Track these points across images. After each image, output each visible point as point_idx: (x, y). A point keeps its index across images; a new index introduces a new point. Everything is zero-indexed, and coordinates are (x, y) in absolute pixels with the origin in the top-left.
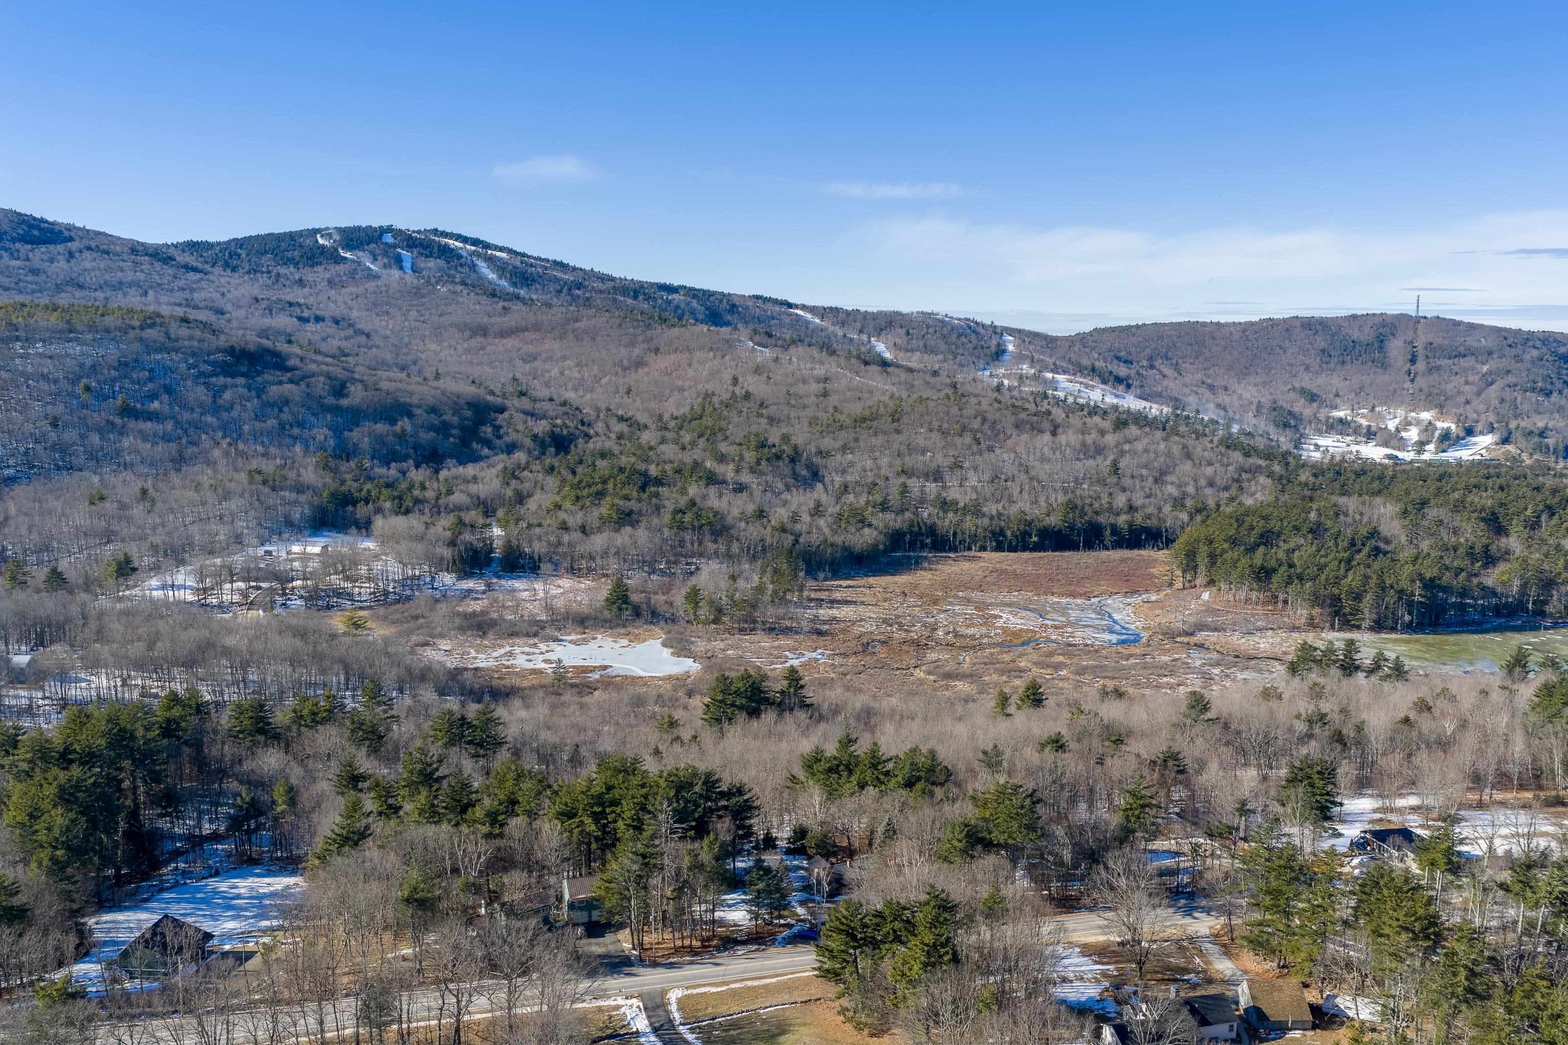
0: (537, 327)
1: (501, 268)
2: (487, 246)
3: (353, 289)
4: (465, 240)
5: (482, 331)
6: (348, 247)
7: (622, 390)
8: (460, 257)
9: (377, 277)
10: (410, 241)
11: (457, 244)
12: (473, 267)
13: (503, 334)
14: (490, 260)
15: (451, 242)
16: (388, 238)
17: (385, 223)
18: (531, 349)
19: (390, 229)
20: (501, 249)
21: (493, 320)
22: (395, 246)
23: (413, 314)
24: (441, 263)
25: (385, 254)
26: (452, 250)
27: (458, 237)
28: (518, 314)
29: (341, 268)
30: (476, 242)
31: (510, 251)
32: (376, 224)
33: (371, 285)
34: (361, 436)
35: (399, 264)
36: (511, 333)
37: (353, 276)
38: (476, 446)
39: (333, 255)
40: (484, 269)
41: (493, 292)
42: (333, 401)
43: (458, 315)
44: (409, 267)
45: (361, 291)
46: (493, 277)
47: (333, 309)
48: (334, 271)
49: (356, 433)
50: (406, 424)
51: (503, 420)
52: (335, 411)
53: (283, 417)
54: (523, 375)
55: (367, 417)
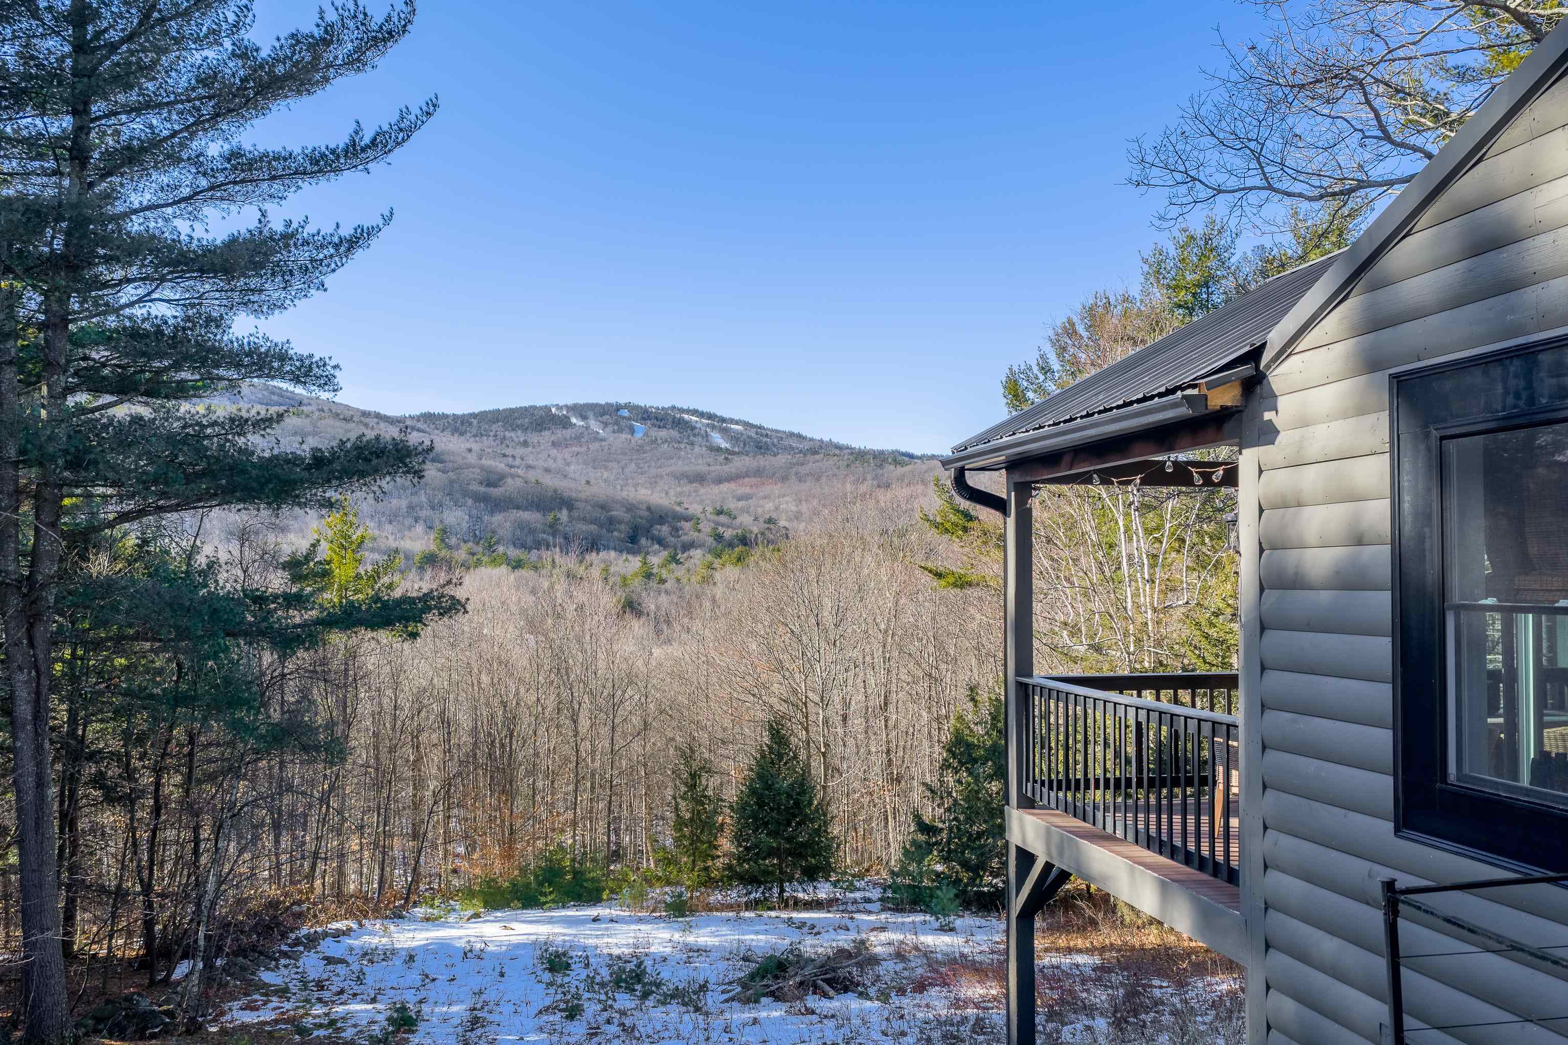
0: (758, 472)
2: (723, 420)
3: (576, 449)
4: (702, 415)
5: (699, 479)
6: (581, 418)
8: (693, 428)
9: (603, 440)
10: (646, 415)
11: (694, 418)
12: (706, 437)
13: (719, 481)
14: (724, 431)
15: (686, 417)
16: (625, 413)
17: (622, 401)
18: (747, 490)
19: (627, 406)
20: (737, 423)
21: (712, 468)
22: (629, 419)
23: (632, 466)
24: (674, 433)
25: (616, 423)
26: (687, 423)
27: (695, 412)
28: (740, 463)
29: (568, 433)
30: (710, 416)
31: (747, 424)
32: (614, 402)
33: (595, 446)
35: (632, 431)
36: (730, 479)
37: (578, 438)
38: (643, 541)
39: (564, 423)
40: (718, 439)
41: (719, 449)
42: (483, 489)
43: (680, 466)
44: (639, 435)
45: (583, 449)
46: (724, 445)
47: (550, 464)
48: (560, 434)
49: (498, 518)
50: (564, 515)
51: (687, 525)
52: (480, 498)
53: (415, 499)
54: (732, 505)
55: (518, 507)
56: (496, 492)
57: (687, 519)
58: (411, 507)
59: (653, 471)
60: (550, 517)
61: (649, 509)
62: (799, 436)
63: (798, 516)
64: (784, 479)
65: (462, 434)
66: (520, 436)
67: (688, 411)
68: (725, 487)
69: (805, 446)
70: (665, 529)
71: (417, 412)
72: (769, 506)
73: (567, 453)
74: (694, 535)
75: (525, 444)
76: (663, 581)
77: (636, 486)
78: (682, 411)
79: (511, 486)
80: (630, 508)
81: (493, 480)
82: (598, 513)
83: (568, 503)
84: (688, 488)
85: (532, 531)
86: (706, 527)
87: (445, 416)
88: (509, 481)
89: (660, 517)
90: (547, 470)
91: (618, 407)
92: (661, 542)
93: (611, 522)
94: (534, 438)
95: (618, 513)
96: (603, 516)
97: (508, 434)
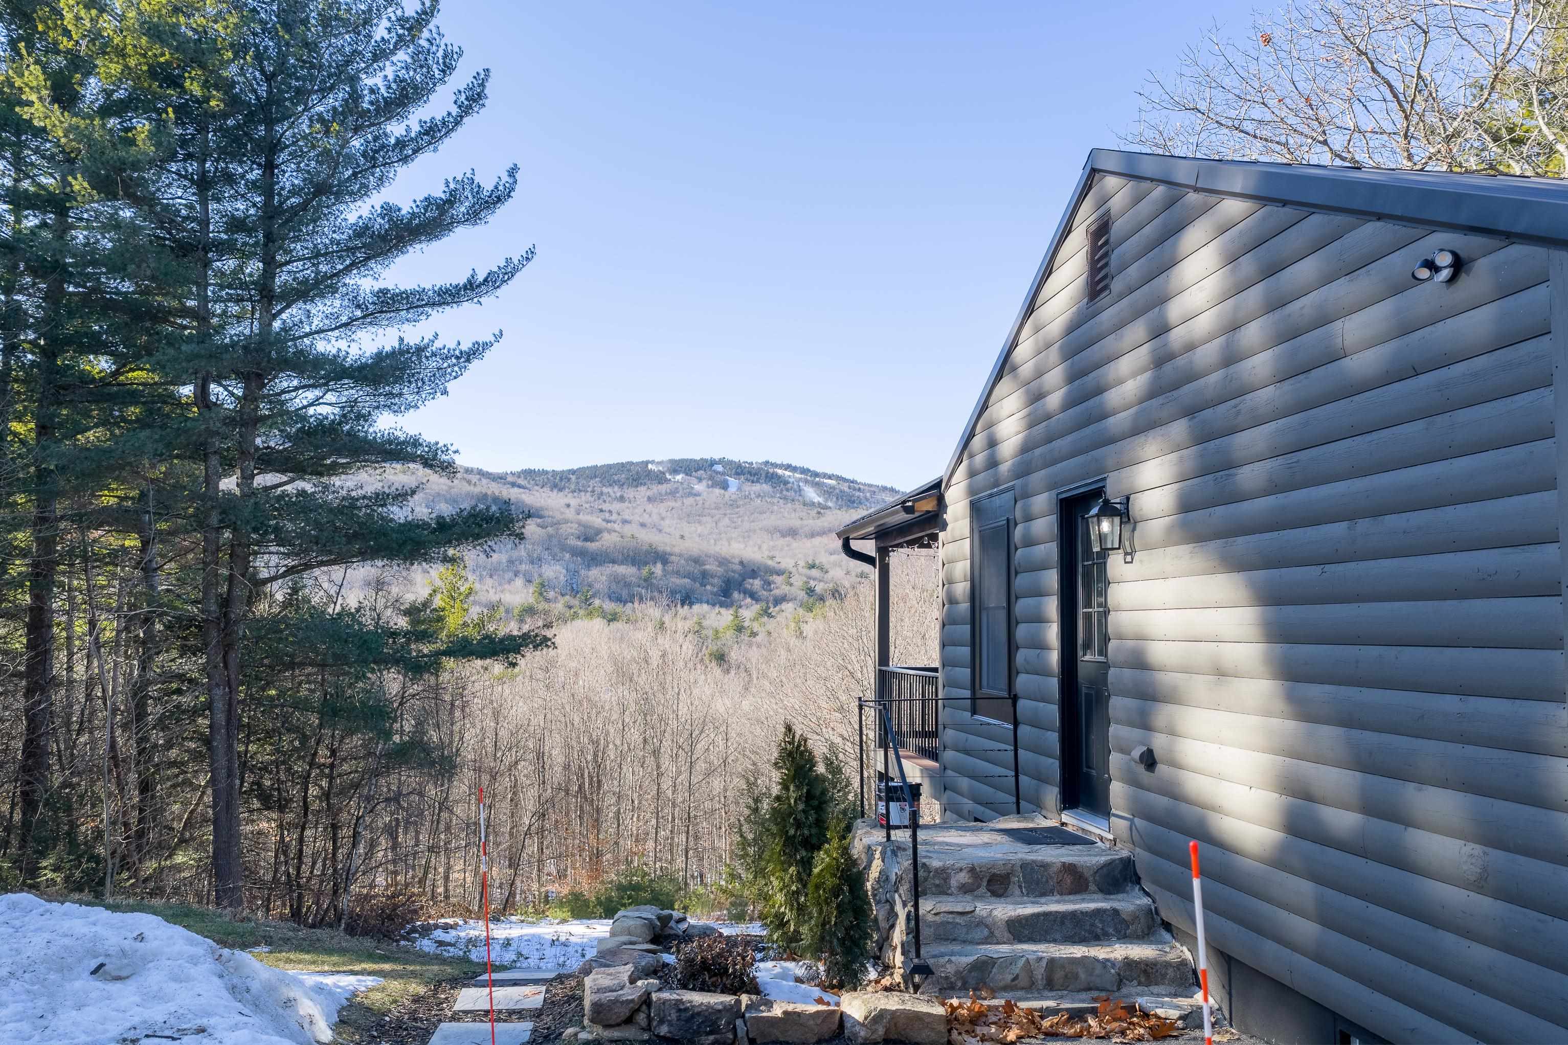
1: (828, 492)
2: (816, 475)
3: (671, 504)
4: (794, 469)
5: (792, 533)
6: (677, 473)
8: (786, 483)
9: (698, 494)
10: (739, 470)
11: (787, 473)
12: (800, 490)
13: (812, 535)
14: (817, 485)
15: (780, 472)
16: (719, 468)
17: (717, 457)
19: (721, 461)
20: (830, 477)
21: (805, 522)
22: (723, 474)
23: (726, 521)
24: (766, 487)
25: (711, 478)
26: (779, 477)
27: (788, 467)
29: (664, 488)
30: (804, 471)
31: (839, 478)
32: (707, 456)
33: (690, 501)
35: (725, 486)
37: (674, 493)
38: (736, 595)
39: (660, 478)
40: (811, 494)
41: (813, 504)
42: (580, 543)
43: (771, 520)
44: (733, 489)
45: (678, 504)
46: (817, 499)
47: (646, 518)
48: (656, 489)
49: (594, 573)
50: (658, 569)
51: (778, 579)
52: (577, 553)
53: (515, 554)
55: (614, 562)
56: (592, 546)
57: (779, 573)
58: (511, 562)
59: (747, 525)
60: (645, 571)
61: (741, 563)
65: (561, 490)
66: (616, 491)
67: (781, 466)
68: (817, 541)
70: (757, 583)
71: (517, 468)
73: (662, 508)
74: (785, 589)
75: (622, 499)
76: (754, 634)
77: (729, 541)
78: (775, 465)
79: (608, 541)
80: (723, 562)
81: (590, 535)
82: (691, 567)
83: (663, 558)
84: (781, 542)
85: (628, 585)
86: (797, 581)
87: (544, 472)
88: (606, 535)
89: (752, 571)
90: (643, 525)
91: (713, 463)
92: (753, 596)
93: (705, 576)
94: (630, 493)
95: (711, 567)
96: (696, 570)
97: (605, 490)
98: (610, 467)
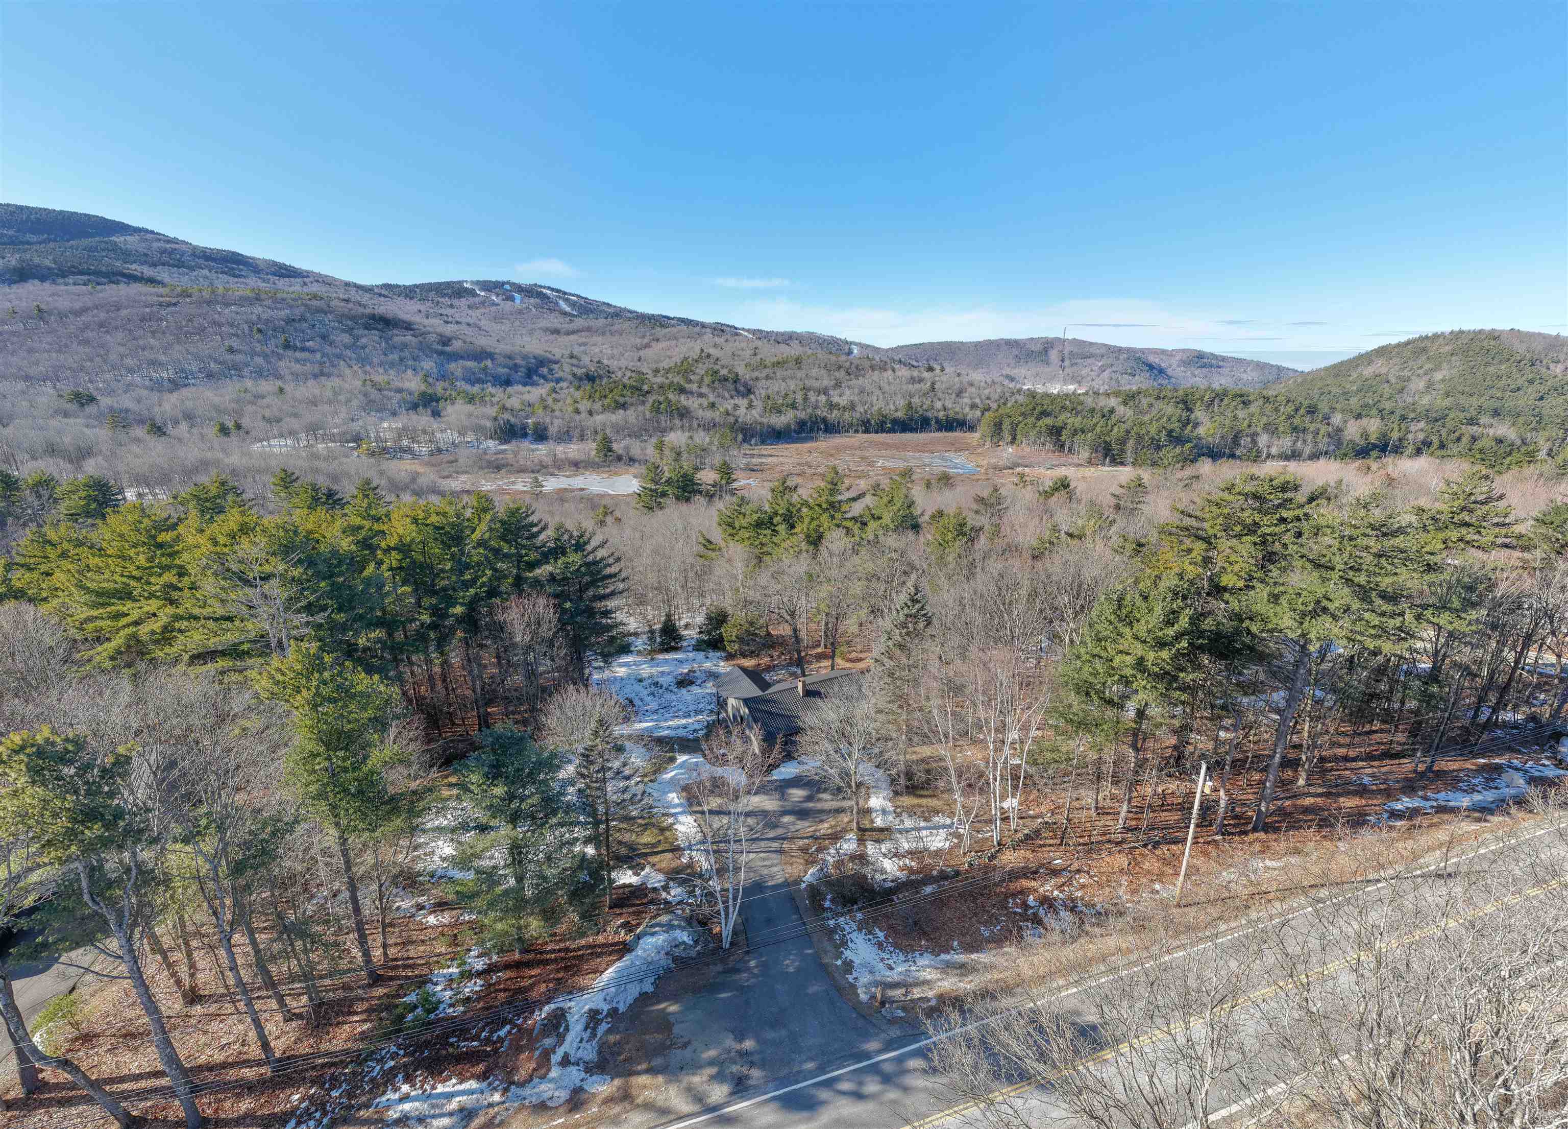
0: (589, 329)
1: (573, 305)
2: (565, 293)
3: (483, 310)
4: (553, 290)
5: (556, 332)
6: (482, 290)
7: (636, 359)
8: (549, 298)
9: (498, 305)
10: (520, 289)
11: (548, 292)
12: (557, 304)
13: (568, 333)
14: (567, 300)
15: (544, 291)
16: (507, 287)
17: (505, 280)
18: (584, 340)
19: (508, 283)
20: (573, 295)
21: (564, 325)
22: (511, 291)
23: (518, 323)
24: (538, 301)
25: (504, 294)
26: (544, 294)
27: (549, 288)
28: (580, 323)
29: (477, 299)
30: (558, 291)
31: (578, 296)
32: (500, 279)
33: (493, 308)
34: (456, 368)
35: (512, 299)
36: (573, 332)
37: (483, 303)
38: (535, 378)
39: (472, 293)
40: (563, 305)
41: (565, 314)
42: (440, 347)
43: (543, 323)
44: (518, 301)
45: (487, 311)
46: (568, 309)
47: (469, 320)
48: (472, 300)
49: (452, 366)
50: (489, 363)
51: (555, 366)
52: (440, 353)
53: (402, 354)
54: (577, 350)
55: (462, 358)
56: (448, 349)
57: (556, 362)
58: (401, 360)
59: (530, 326)
60: (482, 365)
61: (535, 358)
62: (609, 305)
63: (612, 357)
64: (603, 334)
65: (412, 298)
66: (446, 300)
67: (545, 287)
68: (572, 337)
69: (611, 310)
70: (545, 371)
71: (380, 283)
72: (597, 350)
73: (478, 313)
74: (561, 374)
75: (451, 306)
76: (553, 411)
77: (521, 335)
78: (541, 287)
79: (457, 345)
80: (525, 357)
81: (446, 341)
82: (507, 361)
83: (490, 356)
84: (552, 337)
85: (474, 373)
86: (567, 369)
87: (398, 286)
88: (454, 341)
89: (542, 362)
90: (469, 325)
91: (503, 283)
92: (544, 377)
93: (516, 368)
94: (456, 302)
95: (519, 361)
96: (511, 363)
97: (440, 300)
98: (440, 284)
